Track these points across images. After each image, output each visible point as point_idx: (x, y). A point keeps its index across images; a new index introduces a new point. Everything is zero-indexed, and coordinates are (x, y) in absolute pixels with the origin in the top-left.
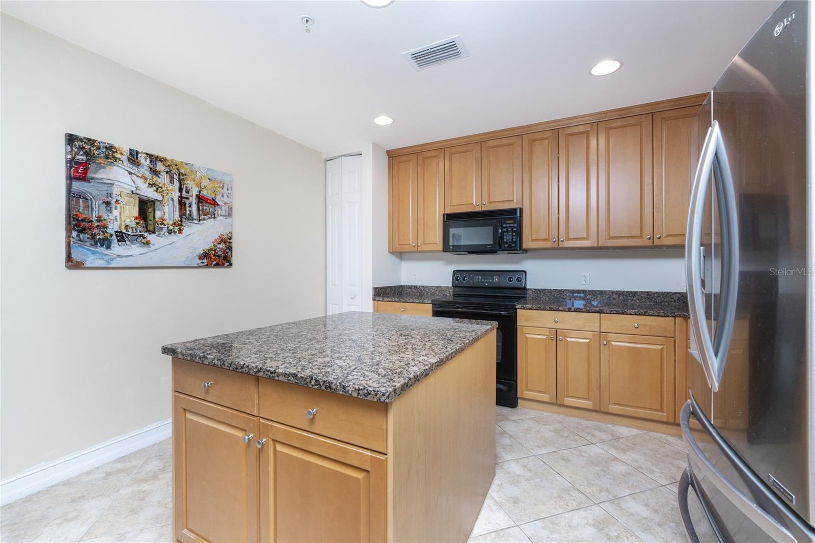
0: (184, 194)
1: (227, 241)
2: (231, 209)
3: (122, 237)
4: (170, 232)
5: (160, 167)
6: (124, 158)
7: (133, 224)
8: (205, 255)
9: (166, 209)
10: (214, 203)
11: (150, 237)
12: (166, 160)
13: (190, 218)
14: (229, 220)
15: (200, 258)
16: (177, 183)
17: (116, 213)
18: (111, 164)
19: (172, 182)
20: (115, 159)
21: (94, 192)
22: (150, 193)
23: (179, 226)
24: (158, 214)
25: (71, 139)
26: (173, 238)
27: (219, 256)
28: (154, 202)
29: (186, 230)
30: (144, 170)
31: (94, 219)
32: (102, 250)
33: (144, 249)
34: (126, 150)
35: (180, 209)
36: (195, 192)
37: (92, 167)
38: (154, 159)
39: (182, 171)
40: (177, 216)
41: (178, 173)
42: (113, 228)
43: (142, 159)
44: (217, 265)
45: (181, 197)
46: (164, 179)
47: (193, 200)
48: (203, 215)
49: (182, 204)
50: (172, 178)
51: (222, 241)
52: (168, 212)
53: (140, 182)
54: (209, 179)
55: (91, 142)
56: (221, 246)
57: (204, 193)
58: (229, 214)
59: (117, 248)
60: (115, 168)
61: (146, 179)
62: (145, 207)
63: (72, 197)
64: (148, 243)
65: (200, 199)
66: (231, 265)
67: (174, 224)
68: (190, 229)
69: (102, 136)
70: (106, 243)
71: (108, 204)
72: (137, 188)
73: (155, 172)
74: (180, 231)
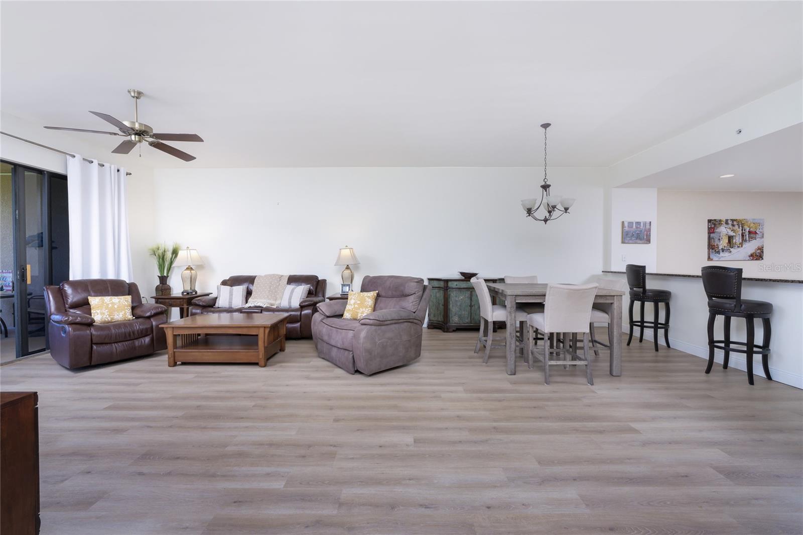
0: (743, 231)
1: (761, 249)
2: (763, 234)
3: (723, 250)
4: (738, 247)
5: (735, 223)
6: (724, 223)
7: (726, 245)
8: (752, 255)
9: (737, 238)
10: (756, 233)
11: (731, 249)
12: (737, 220)
13: (746, 241)
14: (762, 239)
15: (749, 257)
16: (741, 227)
17: (721, 242)
18: (720, 226)
19: (739, 228)
20: (721, 224)
21: (716, 236)
22: (732, 234)
23: (741, 244)
24: (734, 241)
25: (709, 221)
26: (739, 249)
27: (757, 256)
28: (733, 236)
29: (744, 246)
30: (730, 226)
31: (716, 245)
32: (718, 255)
33: (730, 254)
34: (724, 220)
35: (742, 237)
36: (748, 230)
37: (715, 228)
38: (733, 220)
39: (743, 223)
40: (741, 241)
41: (741, 223)
42: (721, 247)
43: (730, 222)
44: (756, 259)
45: (742, 233)
46: (737, 227)
47: (747, 233)
48: (751, 238)
49: (743, 236)
50: (739, 226)
51: (759, 249)
52: (738, 240)
53: (729, 230)
54: (754, 223)
55: (715, 220)
56: (758, 251)
57: (751, 229)
58: (763, 237)
59: (722, 254)
60: (721, 227)
61: (730, 228)
62: (730, 238)
63: (709, 238)
64: (731, 252)
65: (750, 232)
66: (763, 259)
67: (740, 244)
68: (746, 245)
69: (717, 218)
70: (718, 252)
71: (719, 239)
72: (728, 233)
73: (733, 225)
74: (742, 246)
